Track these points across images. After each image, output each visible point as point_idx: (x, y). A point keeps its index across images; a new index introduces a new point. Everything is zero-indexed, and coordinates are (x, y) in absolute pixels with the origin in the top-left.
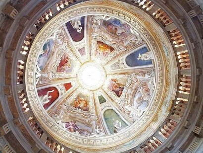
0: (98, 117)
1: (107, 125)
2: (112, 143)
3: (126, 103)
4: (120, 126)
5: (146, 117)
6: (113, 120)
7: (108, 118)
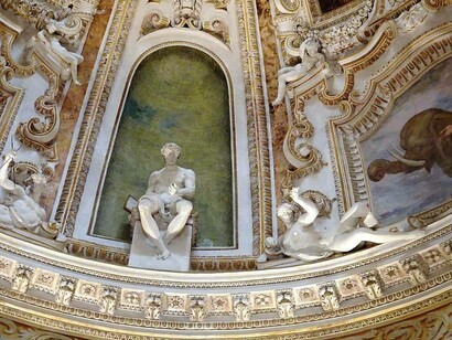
0: (84, 69)
1: (114, 160)
2: (45, 300)
3: (340, 85)
4: (176, 225)
5: (361, 286)
6: (167, 151)
7: (151, 114)
